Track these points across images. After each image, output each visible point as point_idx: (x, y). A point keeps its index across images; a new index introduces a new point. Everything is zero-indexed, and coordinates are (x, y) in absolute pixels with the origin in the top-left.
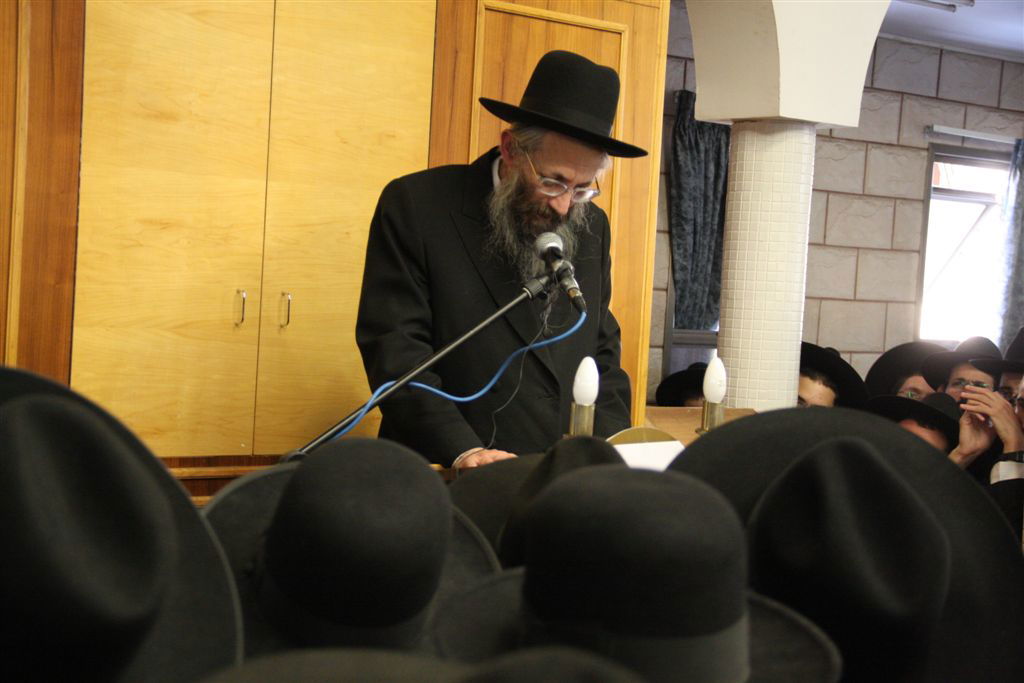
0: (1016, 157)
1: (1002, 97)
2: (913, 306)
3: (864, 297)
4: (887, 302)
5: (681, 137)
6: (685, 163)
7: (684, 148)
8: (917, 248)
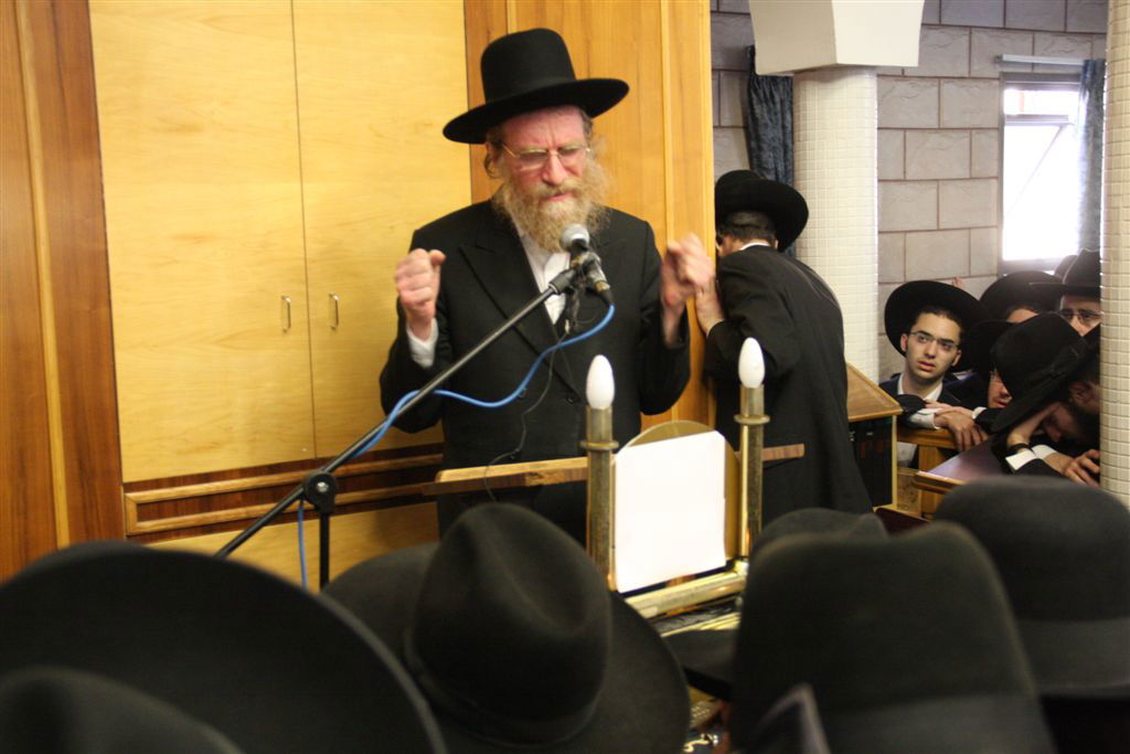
0: (1085, 77)
1: (1068, 21)
2: (994, 230)
3: (946, 227)
4: (969, 229)
5: (756, 91)
6: (762, 115)
7: (760, 102)
8: (994, 174)
